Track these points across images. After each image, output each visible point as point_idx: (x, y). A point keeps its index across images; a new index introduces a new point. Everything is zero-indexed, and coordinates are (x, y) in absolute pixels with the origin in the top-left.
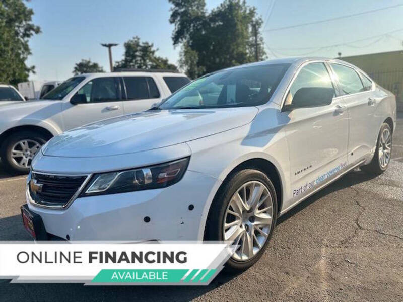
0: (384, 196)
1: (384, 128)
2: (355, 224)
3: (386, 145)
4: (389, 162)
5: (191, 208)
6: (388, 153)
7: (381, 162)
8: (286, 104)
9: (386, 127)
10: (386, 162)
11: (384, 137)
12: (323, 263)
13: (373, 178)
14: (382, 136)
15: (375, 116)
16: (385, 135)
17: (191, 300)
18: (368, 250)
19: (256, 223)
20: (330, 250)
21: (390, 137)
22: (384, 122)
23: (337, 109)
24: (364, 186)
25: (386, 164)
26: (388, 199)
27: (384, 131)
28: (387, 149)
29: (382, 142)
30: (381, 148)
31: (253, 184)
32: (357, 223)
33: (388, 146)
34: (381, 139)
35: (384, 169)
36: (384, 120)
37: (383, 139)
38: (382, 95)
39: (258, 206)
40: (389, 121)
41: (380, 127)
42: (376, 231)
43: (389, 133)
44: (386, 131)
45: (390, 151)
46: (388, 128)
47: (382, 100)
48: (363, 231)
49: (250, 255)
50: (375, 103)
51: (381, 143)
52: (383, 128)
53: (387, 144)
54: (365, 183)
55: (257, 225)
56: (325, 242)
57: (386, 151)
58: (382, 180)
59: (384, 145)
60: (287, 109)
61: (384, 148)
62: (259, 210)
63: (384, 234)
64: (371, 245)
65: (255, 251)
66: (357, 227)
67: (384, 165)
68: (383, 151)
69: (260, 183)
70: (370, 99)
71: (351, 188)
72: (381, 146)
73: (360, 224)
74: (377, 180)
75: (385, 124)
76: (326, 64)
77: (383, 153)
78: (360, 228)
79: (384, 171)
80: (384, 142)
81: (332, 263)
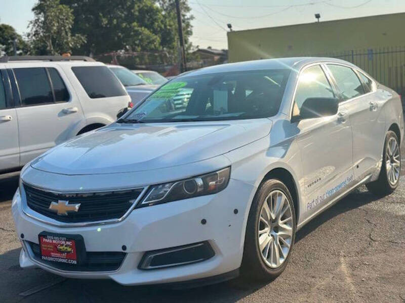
0: (395, 213)
1: (390, 137)
2: (369, 239)
3: (394, 158)
4: (399, 179)
5: (236, 211)
6: (397, 167)
7: (389, 179)
8: (294, 115)
9: (392, 135)
10: (396, 179)
11: (391, 147)
12: (344, 267)
13: (382, 198)
14: (388, 146)
15: (379, 122)
16: (391, 144)
17: (236, 301)
18: (383, 255)
19: (280, 233)
20: (347, 259)
21: (398, 147)
22: (389, 130)
23: (340, 117)
24: (374, 205)
25: (395, 181)
26: (399, 216)
27: (390, 140)
28: (395, 162)
29: (389, 154)
30: (389, 161)
31: (276, 193)
32: (370, 238)
33: (396, 159)
34: (387, 149)
35: (394, 187)
36: (388, 128)
37: (390, 151)
38: (383, 97)
39: (281, 216)
40: (394, 128)
41: (385, 136)
42: (390, 241)
43: (396, 142)
44: (392, 140)
45: (399, 165)
46: (394, 136)
47: (385, 104)
48: (377, 243)
49: (278, 263)
50: (377, 107)
51: (387, 154)
52: (388, 136)
53: (395, 156)
54: (374, 203)
55: (281, 235)
56: (342, 253)
57: (394, 164)
58: (392, 198)
59: (391, 157)
60: (295, 120)
61: (392, 162)
62: (281, 220)
63: (396, 243)
64: (385, 252)
65: (282, 261)
66: (371, 240)
67: (393, 182)
68: (390, 165)
69: (282, 193)
70: (372, 104)
71: (360, 209)
72: (388, 159)
73: (373, 238)
74: (387, 199)
75: (391, 132)
76: (322, 66)
77: (391, 166)
78: (374, 241)
79: (394, 189)
80: (391, 154)
81: (352, 266)
